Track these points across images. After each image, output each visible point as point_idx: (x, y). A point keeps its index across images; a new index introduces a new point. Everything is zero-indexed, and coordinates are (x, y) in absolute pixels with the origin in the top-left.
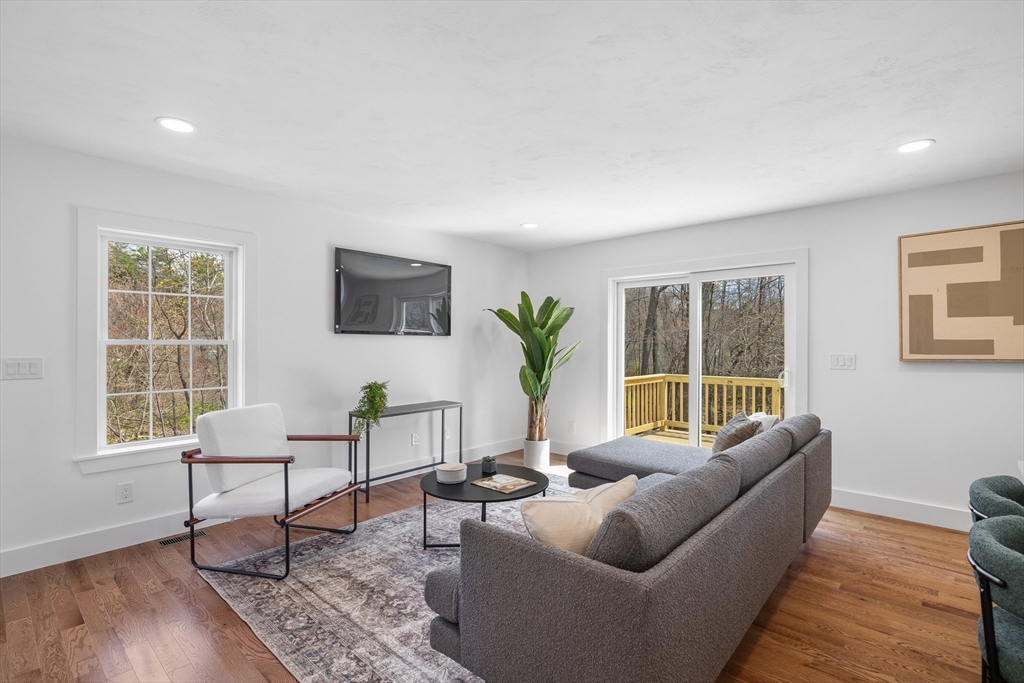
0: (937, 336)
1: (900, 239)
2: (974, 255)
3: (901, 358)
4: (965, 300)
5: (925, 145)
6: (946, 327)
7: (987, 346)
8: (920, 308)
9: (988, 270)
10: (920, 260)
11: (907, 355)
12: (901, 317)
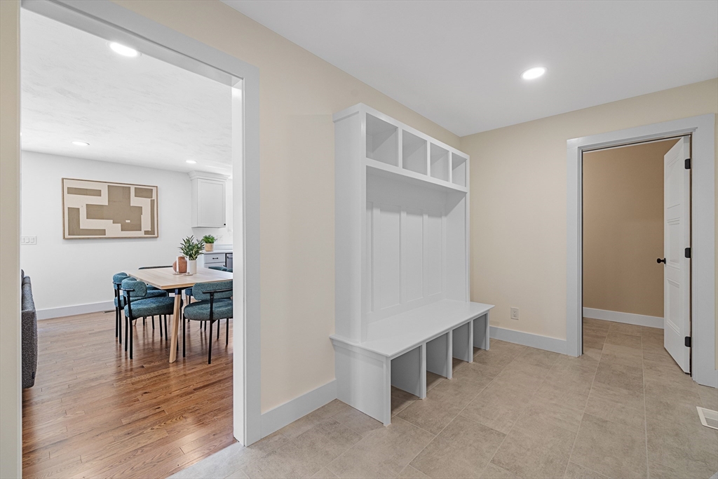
0: (82, 227)
1: (63, 179)
2: (98, 193)
3: (64, 238)
4: (93, 212)
5: (74, 143)
6: (85, 223)
7: (103, 232)
8: (73, 213)
9: (103, 200)
10: (72, 191)
11: (67, 236)
12: (64, 217)
